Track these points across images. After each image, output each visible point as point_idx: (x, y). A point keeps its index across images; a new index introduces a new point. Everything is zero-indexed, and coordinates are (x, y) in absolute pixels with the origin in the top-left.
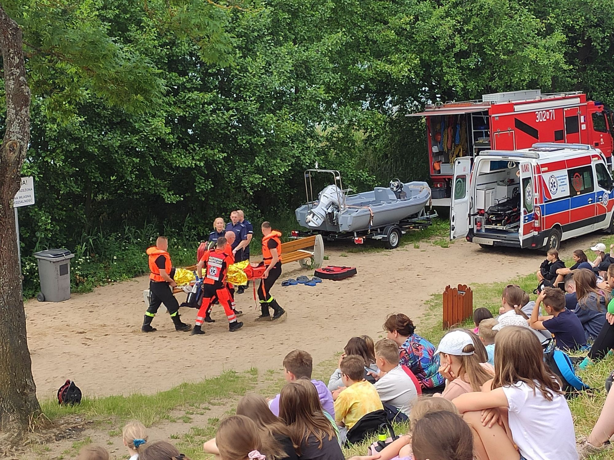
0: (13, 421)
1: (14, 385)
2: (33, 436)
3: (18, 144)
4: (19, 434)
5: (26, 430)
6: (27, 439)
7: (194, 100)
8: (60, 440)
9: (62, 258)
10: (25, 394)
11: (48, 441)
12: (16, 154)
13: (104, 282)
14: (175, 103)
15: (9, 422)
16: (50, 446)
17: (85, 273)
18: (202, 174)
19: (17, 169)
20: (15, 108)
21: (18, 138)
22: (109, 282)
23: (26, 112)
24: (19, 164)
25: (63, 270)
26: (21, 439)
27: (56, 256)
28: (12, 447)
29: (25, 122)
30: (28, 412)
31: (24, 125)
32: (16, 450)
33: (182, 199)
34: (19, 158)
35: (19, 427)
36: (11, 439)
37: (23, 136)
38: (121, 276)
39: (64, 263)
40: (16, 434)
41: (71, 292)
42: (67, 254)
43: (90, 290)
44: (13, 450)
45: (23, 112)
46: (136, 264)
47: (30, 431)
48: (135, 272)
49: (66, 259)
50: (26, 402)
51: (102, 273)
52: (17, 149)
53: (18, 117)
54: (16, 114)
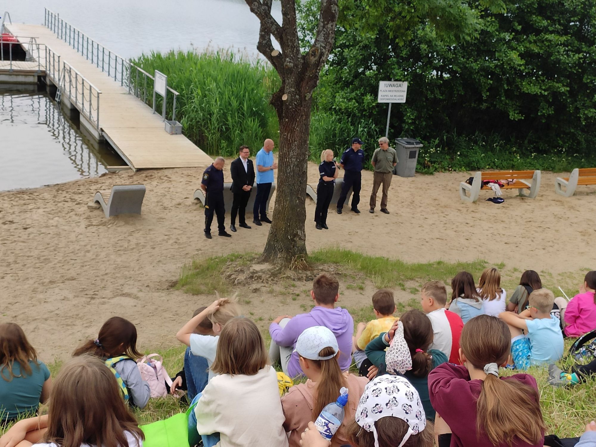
0: (280, 258)
1: (286, 232)
2: (290, 273)
3: (319, 51)
4: (280, 269)
5: (286, 267)
6: (284, 274)
7: (550, 41)
8: (308, 281)
9: (413, 146)
10: (294, 241)
11: (299, 279)
12: (317, 58)
13: (445, 170)
14: (535, 42)
15: (277, 258)
16: (298, 283)
17: (433, 160)
18: (547, 101)
19: (316, 70)
20: (323, 22)
21: (321, 46)
22: (449, 171)
23: (332, 26)
24: (318, 67)
25: (412, 155)
26: (280, 273)
27: (409, 143)
28: (270, 277)
29: (329, 34)
30: (294, 255)
31: (328, 36)
32: (272, 280)
33: (523, 118)
34: (319, 62)
35: (282, 264)
36: (273, 271)
37: (326, 45)
38: (461, 168)
39: (414, 150)
40: (277, 268)
41: (417, 172)
42: (417, 143)
43: (432, 174)
44: (270, 279)
45: (329, 26)
46: (474, 162)
47: (290, 269)
48: (472, 167)
49: (415, 147)
50: (294, 247)
51: (446, 163)
52: (318, 54)
53: (324, 29)
54: (324, 27)
